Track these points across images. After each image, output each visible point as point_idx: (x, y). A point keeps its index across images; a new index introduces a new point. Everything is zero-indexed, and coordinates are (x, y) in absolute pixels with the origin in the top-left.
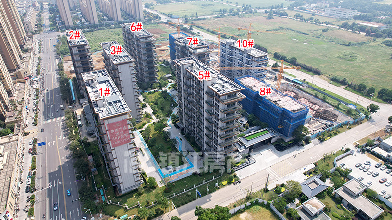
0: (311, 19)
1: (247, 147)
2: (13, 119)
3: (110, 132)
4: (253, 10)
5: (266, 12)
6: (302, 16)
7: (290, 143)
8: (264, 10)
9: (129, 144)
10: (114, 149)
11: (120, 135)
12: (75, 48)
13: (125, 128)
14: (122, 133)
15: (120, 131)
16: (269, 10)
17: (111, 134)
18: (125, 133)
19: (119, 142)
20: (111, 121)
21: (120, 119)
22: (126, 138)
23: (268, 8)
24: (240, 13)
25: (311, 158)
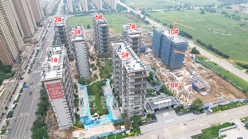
0: (233, 15)
1: (152, 109)
2: (16, 69)
3: (48, 90)
4: (191, 7)
5: (200, 9)
6: (227, 13)
7: (187, 110)
8: (199, 8)
9: (62, 98)
10: (52, 101)
11: (56, 92)
12: (57, 28)
13: (59, 88)
14: (57, 91)
15: (55, 90)
16: (203, 8)
17: (49, 91)
18: (59, 91)
19: (55, 96)
20: (49, 83)
21: (55, 82)
22: (60, 94)
23: (203, 6)
24: (181, 9)
25: (201, 125)
